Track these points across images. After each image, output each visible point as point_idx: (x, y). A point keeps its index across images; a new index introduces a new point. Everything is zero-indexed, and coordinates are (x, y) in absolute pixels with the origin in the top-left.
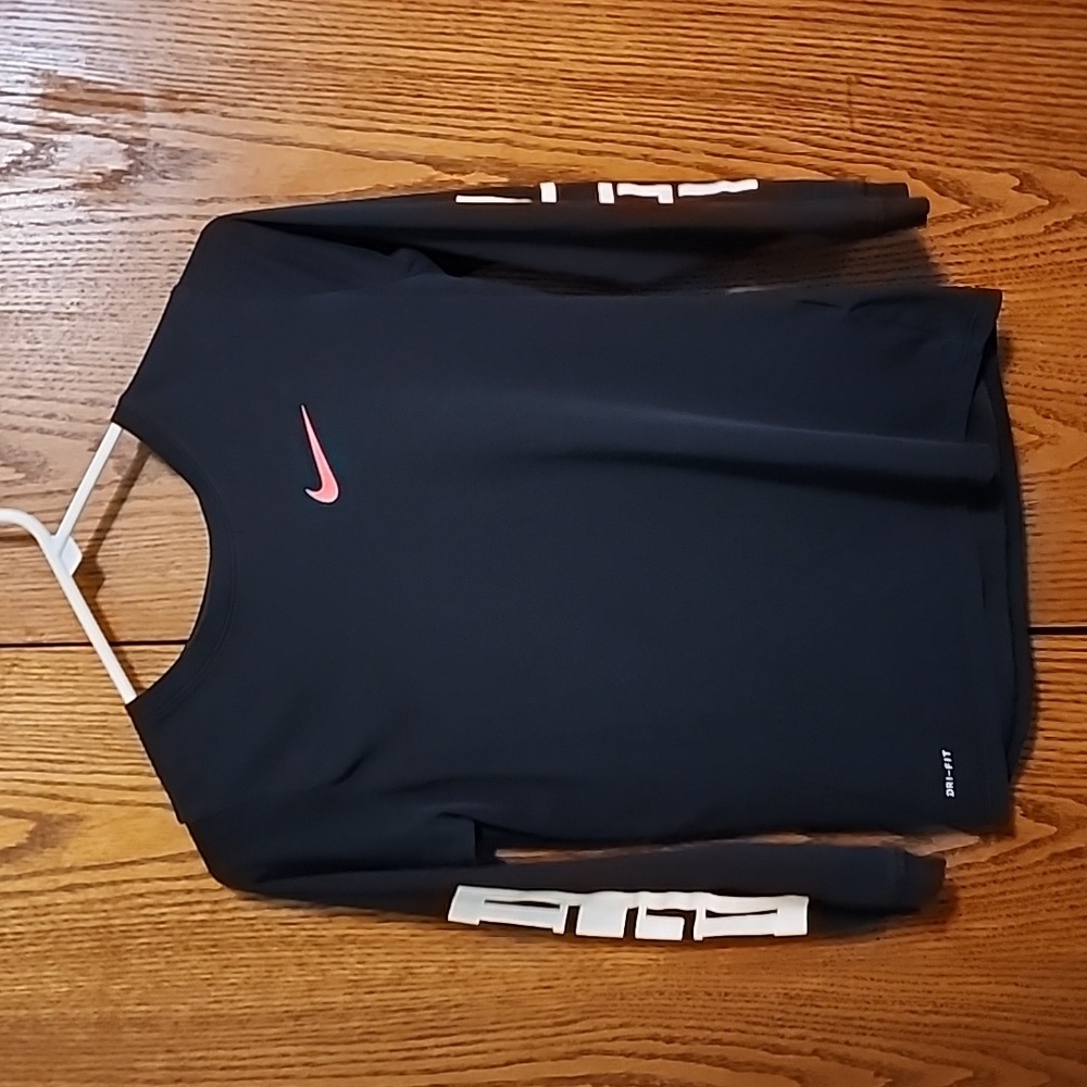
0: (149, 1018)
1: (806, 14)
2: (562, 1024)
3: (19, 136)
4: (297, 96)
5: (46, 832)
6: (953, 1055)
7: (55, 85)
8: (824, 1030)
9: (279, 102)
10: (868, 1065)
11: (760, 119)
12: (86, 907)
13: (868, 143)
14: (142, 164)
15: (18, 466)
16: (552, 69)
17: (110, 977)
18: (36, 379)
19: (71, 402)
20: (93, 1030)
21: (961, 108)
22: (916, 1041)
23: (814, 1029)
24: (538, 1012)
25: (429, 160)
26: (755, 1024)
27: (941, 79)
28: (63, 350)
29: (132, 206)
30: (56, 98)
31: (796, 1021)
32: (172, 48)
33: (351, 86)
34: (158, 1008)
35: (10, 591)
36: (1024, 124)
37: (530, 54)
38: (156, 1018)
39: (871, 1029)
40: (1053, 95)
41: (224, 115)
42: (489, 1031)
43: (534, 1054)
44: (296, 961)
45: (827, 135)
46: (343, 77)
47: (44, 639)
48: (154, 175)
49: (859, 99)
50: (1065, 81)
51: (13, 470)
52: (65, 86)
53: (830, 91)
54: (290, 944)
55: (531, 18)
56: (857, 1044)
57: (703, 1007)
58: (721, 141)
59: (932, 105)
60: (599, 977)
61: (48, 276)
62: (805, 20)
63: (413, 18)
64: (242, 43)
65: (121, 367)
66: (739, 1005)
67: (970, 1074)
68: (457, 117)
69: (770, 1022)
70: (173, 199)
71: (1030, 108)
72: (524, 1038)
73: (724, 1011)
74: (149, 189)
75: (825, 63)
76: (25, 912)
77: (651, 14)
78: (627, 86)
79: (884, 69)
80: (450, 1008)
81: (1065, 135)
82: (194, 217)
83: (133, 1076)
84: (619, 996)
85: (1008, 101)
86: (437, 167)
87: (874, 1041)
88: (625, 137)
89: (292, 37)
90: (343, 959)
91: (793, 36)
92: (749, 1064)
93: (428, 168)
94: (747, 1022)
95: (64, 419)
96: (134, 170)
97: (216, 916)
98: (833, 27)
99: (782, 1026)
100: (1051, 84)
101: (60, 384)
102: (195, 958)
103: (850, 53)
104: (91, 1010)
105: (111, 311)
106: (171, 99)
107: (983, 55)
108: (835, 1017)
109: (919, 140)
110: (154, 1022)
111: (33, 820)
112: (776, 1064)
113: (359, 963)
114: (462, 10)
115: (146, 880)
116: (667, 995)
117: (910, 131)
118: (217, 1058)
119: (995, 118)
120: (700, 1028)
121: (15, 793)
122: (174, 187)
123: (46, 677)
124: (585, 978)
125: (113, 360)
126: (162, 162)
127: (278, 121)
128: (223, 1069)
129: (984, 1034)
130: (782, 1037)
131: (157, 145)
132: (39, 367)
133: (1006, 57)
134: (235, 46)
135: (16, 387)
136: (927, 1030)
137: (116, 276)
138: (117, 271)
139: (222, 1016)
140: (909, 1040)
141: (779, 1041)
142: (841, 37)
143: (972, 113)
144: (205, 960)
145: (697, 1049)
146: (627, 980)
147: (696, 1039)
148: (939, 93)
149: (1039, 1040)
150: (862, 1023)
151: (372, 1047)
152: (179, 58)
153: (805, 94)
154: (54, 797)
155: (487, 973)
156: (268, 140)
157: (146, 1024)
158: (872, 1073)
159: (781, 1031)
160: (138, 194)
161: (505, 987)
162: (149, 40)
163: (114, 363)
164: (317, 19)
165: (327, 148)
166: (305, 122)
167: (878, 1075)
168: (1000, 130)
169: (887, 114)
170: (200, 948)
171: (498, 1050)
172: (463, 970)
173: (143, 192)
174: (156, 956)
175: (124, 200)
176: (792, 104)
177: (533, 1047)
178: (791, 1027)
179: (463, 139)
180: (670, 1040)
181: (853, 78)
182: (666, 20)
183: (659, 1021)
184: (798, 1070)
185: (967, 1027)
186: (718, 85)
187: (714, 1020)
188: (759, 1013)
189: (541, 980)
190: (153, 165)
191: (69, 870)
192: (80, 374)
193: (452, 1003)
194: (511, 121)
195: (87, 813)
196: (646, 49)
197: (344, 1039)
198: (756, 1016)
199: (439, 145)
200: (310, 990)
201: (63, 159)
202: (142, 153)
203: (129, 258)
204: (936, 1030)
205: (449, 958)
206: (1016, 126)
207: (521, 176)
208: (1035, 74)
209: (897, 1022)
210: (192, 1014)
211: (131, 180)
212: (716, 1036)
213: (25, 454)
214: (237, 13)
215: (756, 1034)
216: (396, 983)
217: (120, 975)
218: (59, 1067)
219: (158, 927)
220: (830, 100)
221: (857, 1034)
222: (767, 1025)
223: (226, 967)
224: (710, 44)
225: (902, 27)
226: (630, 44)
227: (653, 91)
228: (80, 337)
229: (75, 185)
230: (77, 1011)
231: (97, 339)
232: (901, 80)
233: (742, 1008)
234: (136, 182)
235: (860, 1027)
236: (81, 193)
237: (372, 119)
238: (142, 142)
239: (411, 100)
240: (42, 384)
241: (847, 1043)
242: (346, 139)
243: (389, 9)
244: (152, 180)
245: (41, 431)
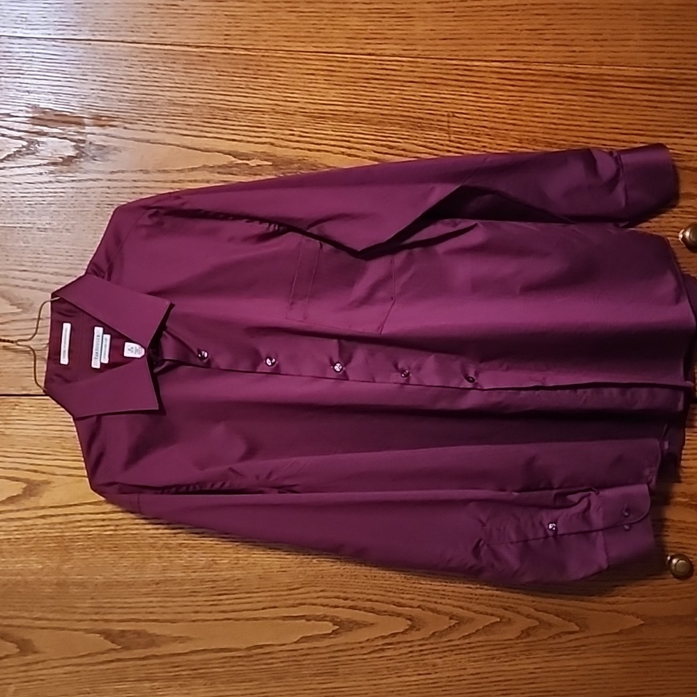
0: (83, 582)
1: (427, 80)
2: (291, 590)
3: (20, 138)
4: (163, 119)
5: (32, 489)
6: (490, 610)
7: (39, 112)
8: (424, 596)
9: (154, 122)
10: (446, 614)
11: (403, 135)
12: (51, 526)
13: (458, 147)
14: (83, 153)
15: (19, 306)
16: (295, 107)
17: (64, 562)
18: (28, 262)
19: (46, 273)
20: (54, 587)
21: (506, 130)
22: (471, 602)
23: (419, 595)
24: (279, 583)
25: (231, 153)
26: (389, 592)
27: (496, 115)
28: (42, 247)
29: (77, 174)
30: (39, 119)
31: (409, 590)
32: (98, 93)
33: (191, 114)
34: (87, 577)
35: (14, 368)
36: (539, 138)
37: (284, 99)
38: (86, 582)
39: (448, 595)
40: (555, 124)
41: (125, 128)
42: (254, 593)
43: (277, 604)
44: (156, 555)
45: (437, 143)
46: (187, 109)
47: (31, 393)
48: (89, 158)
49: (454, 125)
50: (561, 116)
51: (15, 307)
52: (44, 113)
53: (438, 121)
54: (154, 547)
55: (284, 80)
56: (441, 603)
57: (363, 583)
58: (382, 146)
59: (492, 128)
60: (311, 567)
61: (34, 209)
62: (427, 83)
63: (223, 80)
64: (135, 92)
65: (71, 256)
66: (381, 582)
67: (498, 620)
68: (246, 131)
69: (397, 591)
70: (99, 171)
71: (543, 130)
72: (271, 596)
73: (374, 585)
74: (87, 165)
75: (436, 106)
76: (21, 528)
77: (347, 79)
78: (334, 116)
79: (467, 110)
80: (234, 580)
81: (561, 145)
82: (109, 180)
83: (74, 610)
84: (320, 577)
85: (531, 126)
86: (235, 157)
87: (449, 601)
88: (332, 143)
89: (161, 89)
90: (181, 555)
91: (420, 92)
92: (385, 611)
93: (231, 157)
94: (385, 591)
95: (42, 282)
96: (78, 156)
97: (117, 532)
98: (441, 87)
99: (403, 593)
100: (554, 118)
101: (40, 264)
102: (106, 553)
103: (449, 101)
104: (54, 577)
105: (67, 227)
106: (98, 120)
107: (519, 103)
108: (430, 589)
109: (484, 147)
110: (85, 584)
111: (25, 483)
112: (399, 612)
113: (189, 557)
114: (249, 76)
115: (82, 514)
116: (345, 576)
117: (479, 142)
118: (116, 602)
119: (524, 135)
120: (362, 593)
121: (17, 469)
122: (98, 165)
123: (32, 412)
124: (303, 567)
125: (67, 252)
126: (93, 152)
127: (153, 132)
128: (119, 608)
129: (505, 600)
130: (403, 598)
131: (91, 143)
132: (29, 256)
133: (531, 104)
134: (131, 93)
135: (18, 265)
136: (477, 597)
137: (70, 210)
138: (70, 207)
139: (119, 582)
140: (467, 602)
141: (401, 600)
142: (445, 93)
143: (512, 133)
144: (111, 554)
145: (360, 604)
146: (324, 568)
147: (359, 599)
148: (495, 122)
149: (534, 604)
150: (444, 593)
151: (194, 599)
152: (102, 99)
153: (425, 122)
154: (36, 471)
155: (254, 563)
156: (148, 141)
157: (82, 585)
158: (448, 618)
159: (402, 595)
160: (81, 168)
161: (262, 571)
162: (87, 89)
163: (68, 254)
164: (174, 79)
165: (178, 146)
166: (167, 133)
167: (451, 619)
168: (526, 142)
169: (468, 133)
170: (109, 548)
171: (259, 602)
172: (242, 562)
173: (83, 167)
174: (87, 551)
175: (73, 171)
176: (419, 127)
177: (277, 601)
178: (407, 594)
179: (248, 142)
180: (346, 599)
181: (451, 114)
182: (354, 82)
183: (341, 589)
184: (410, 615)
185: (497, 596)
186: (381, 116)
187: (368, 589)
188: (392, 586)
189: (282, 568)
190: (88, 153)
191: (43, 508)
192: (50, 259)
193: (236, 578)
194: (273, 133)
195: (54, 480)
196: (343, 97)
197: (180, 595)
198: (390, 588)
199: (236, 145)
200: (164, 570)
201: (42, 150)
202: (83, 147)
203: (76, 201)
204: (481, 597)
205: (235, 556)
206: (534, 140)
207: (279, 162)
208: (546, 113)
209: (461, 593)
210: (104, 580)
211: (77, 161)
212: (369, 597)
213: (22, 299)
214: (133, 76)
215: (389, 597)
216: (208, 567)
217: (68, 560)
218: (37, 605)
219: (88, 537)
220: (439, 125)
221: (441, 598)
222: (395, 593)
223: (122, 557)
224: (377, 95)
225: (477, 88)
226: (336, 95)
227: (347, 119)
228: (51, 241)
229: (48, 163)
230: (46, 578)
231: (59, 242)
232: (476, 115)
233: (382, 584)
234: (80, 162)
235: (443, 595)
236: (52, 168)
237: (202, 131)
238: (84, 141)
239: (222, 122)
240: (31, 264)
241: (436, 602)
242: (188, 141)
243: (211, 75)
244: (88, 161)
245: (31, 288)
